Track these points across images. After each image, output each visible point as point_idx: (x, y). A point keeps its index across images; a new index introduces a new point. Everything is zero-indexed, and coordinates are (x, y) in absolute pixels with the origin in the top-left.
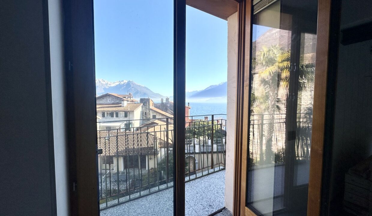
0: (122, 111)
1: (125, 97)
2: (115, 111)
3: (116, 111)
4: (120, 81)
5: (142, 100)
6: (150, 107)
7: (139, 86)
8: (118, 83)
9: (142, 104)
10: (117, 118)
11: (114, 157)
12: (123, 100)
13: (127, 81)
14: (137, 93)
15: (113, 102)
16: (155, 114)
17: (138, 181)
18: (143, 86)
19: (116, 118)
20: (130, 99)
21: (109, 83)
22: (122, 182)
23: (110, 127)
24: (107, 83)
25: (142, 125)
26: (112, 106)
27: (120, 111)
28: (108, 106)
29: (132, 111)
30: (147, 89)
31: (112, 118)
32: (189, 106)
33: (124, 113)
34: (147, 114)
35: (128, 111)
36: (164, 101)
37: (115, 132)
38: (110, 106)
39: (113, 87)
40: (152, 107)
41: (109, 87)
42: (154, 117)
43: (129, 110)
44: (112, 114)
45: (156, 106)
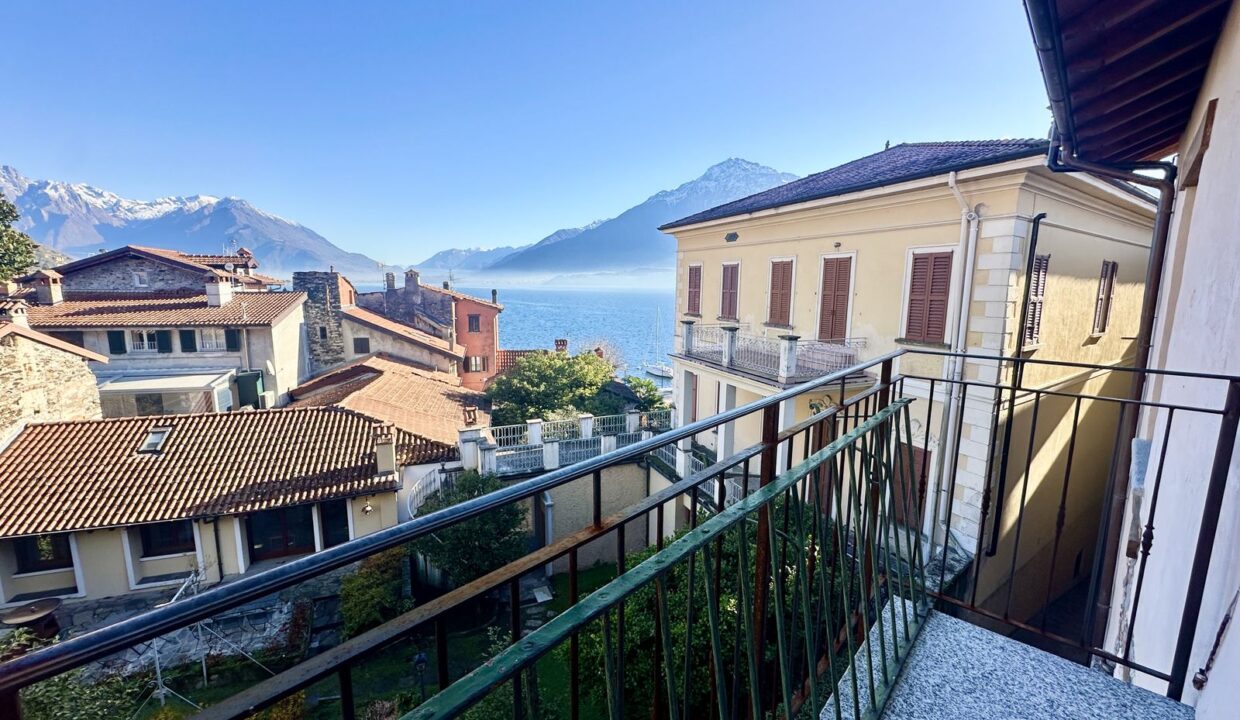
0: (213, 325)
1: (222, 267)
2: (176, 326)
3: (181, 325)
4: (179, 199)
5: (302, 280)
6: (339, 307)
7: (276, 222)
8: (171, 207)
9: (305, 297)
10: (192, 355)
11: (197, 521)
12: (213, 279)
13: (214, 201)
14: (268, 248)
15: (159, 285)
16: (362, 335)
17: (318, 603)
18: (294, 222)
19: (184, 355)
20: (247, 273)
21: (125, 204)
22: (246, 619)
23: (160, 396)
24: (117, 204)
25: (312, 378)
26: (157, 302)
27: (204, 326)
28: (136, 303)
29: (264, 325)
30: (312, 235)
31: (166, 355)
32: (494, 301)
33: (222, 332)
34: (328, 335)
35: (245, 325)
36: (400, 284)
37: (187, 418)
38: (147, 302)
39: (148, 221)
40: (347, 306)
41: (127, 221)
42: (362, 346)
43: (246, 318)
44: (161, 340)
45: (364, 301)
